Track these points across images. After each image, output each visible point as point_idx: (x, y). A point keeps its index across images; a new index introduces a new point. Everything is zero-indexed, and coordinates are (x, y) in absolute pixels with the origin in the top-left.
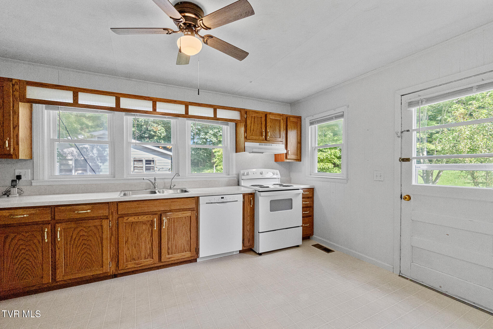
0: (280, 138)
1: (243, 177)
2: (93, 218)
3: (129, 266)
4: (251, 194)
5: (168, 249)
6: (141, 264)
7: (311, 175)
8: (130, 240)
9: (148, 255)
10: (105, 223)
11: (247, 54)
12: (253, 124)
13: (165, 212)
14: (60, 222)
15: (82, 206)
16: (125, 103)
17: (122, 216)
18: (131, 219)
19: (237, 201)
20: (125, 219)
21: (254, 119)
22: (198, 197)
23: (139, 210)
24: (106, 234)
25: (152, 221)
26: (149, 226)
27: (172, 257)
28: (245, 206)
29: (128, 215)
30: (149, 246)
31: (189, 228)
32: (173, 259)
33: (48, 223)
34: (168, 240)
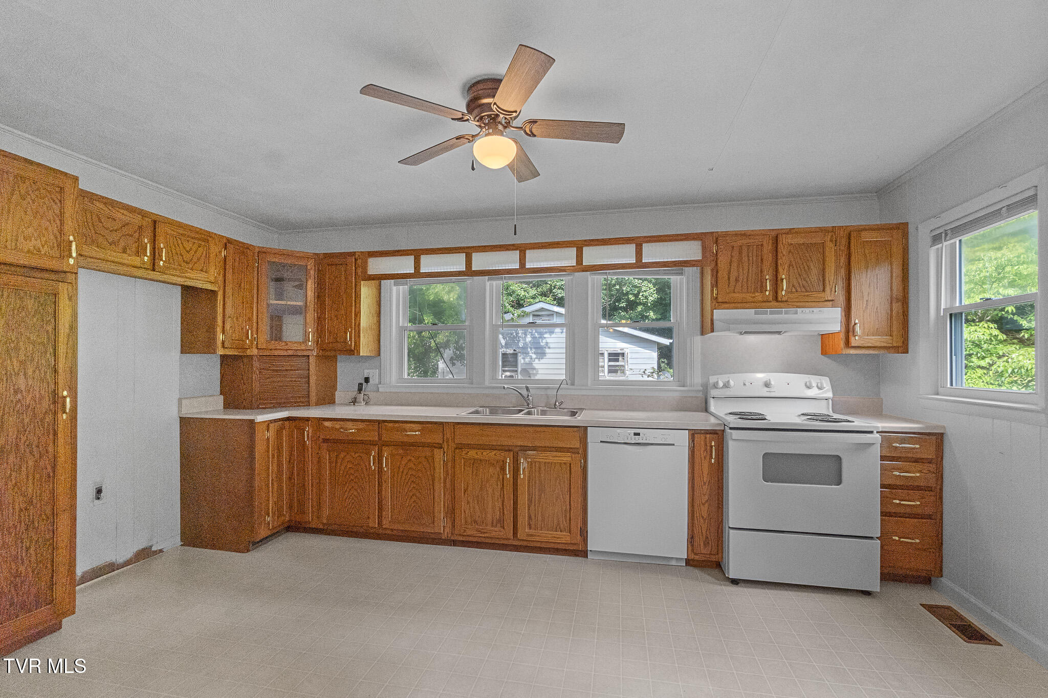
0: (824, 291)
1: (714, 392)
2: (424, 445)
3: (469, 532)
4: (714, 432)
5: (530, 517)
6: (486, 533)
7: (938, 394)
9: (497, 521)
10: (438, 454)
12: (735, 265)
13: (525, 449)
14: (387, 444)
15: (411, 425)
16: (480, 261)
17: (460, 447)
18: (472, 453)
19: (674, 445)
20: (464, 452)
21: (740, 253)
22: (586, 428)
24: (440, 472)
25: (503, 461)
26: (498, 469)
27: (535, 535)
28: (697, 460)
29: (470, 446)
30: (498, 504)
31: (567, 486)
32: (538, 539)
33: (373, 443)
34: (530, 501)
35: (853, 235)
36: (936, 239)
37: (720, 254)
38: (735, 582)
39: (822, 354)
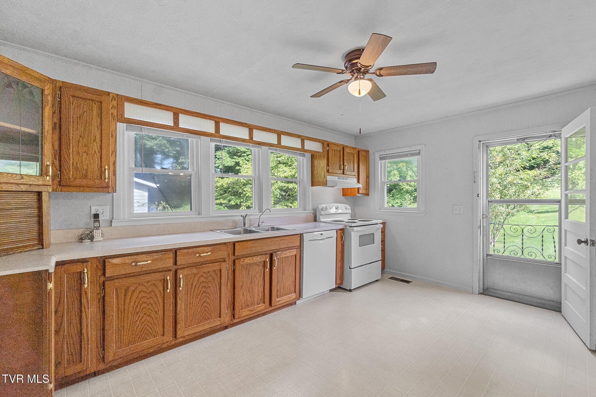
0: (354, 172)
1: (322, 213)
3: (244, 314)
4: (341, 229)
5: (278, 291)
6: (255, 310)
7: (380, 210)
8: (244, 284)
9: (261, 300)
10: (224, 266)
11: (386, 96)
12: (333, 157)
13: (277, 251)
14: (181, 267)
15: (203, 248)
17: (238, 258)
18: (247, 261)
19: (332, 237)
20: (241, 261)
21: (335, 151)
22: (301, 235)
23: (254, 250)
25: (264, 261)
26: (261, 267)
27: (280, 301)
28: (338, 243)
29: (244, 256)
30: (261, 289)
31: (294, 267)
32: (281, 302)
33: (169, 270)
34: (278, 282)
35: (360, 151)
36: (381, 159)
37: (330, 151)
38: (350, 291)
39: (343, 196)
